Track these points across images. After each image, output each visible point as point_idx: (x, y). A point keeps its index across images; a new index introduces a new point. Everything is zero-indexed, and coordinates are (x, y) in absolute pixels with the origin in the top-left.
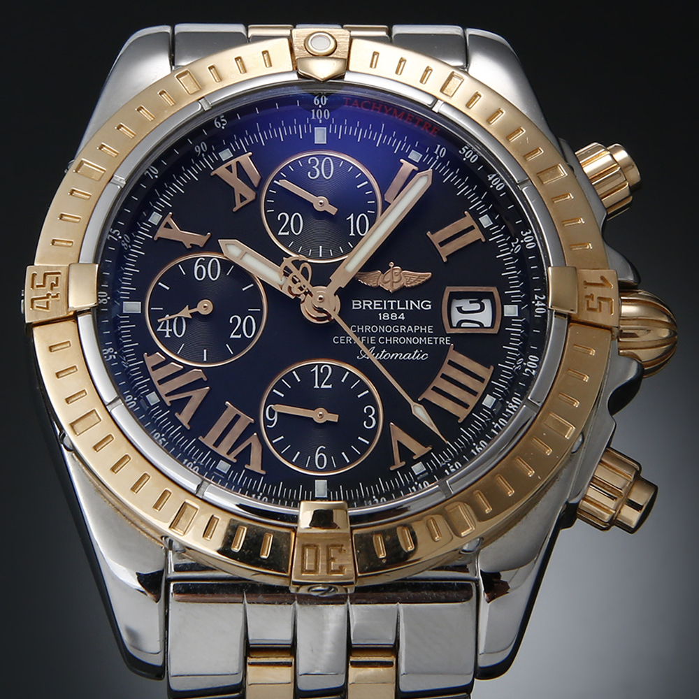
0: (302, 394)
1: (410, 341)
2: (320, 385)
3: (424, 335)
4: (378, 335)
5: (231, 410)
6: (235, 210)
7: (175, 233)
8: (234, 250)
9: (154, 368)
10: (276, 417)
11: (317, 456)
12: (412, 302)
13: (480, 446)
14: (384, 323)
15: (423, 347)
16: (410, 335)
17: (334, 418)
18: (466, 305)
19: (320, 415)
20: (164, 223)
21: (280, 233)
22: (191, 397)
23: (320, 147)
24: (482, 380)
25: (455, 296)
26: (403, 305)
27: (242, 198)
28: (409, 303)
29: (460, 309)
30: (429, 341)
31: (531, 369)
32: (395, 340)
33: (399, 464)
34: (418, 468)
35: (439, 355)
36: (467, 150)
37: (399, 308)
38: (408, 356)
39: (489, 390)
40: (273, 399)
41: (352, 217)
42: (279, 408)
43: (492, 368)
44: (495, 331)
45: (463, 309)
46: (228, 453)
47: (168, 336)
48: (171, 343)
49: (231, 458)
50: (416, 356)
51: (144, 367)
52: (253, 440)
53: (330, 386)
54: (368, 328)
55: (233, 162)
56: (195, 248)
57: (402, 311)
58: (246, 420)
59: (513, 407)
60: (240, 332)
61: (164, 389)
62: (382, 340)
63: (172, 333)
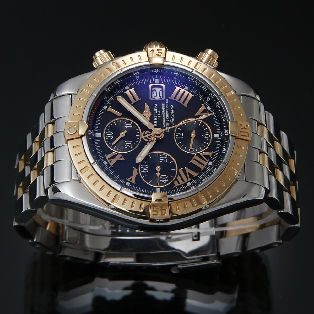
1: (167, 110)
2: (182, 136)
3: (165, 105)
4: (166, 119)
5: (192, 161)
6: (124, 160)
7: (133, 178)
8: (139, 159)
9: (179, 183)
10: (193, 149)
11: (206, 137)
12: (154, 109)
13: (204, 88)
14: (162, 117)
15: (169, 106)
16: (165, 110)
17: (194, 131)
18: (154, 95)
19: (193, 135)
20: (130, 181)
21: (132, 147)
22: (188, 172)
23: (102, 135)
24: (180, 90)
25: (152, 97)
27: (121, 157)
29: (155, 97)
30: (167, 105)
31: (179, 74)
32: (167, 114)
33: (208, 113)
34: (209, 108)
35: (172, 102)
36: (106, 90)
37: (156, 113)
39: (183, 88)
40: (188, 150)
41: (126, 126)
42: (191, 147)
43: (176, 87)
44: (164, 86)
45: (155, 95)
46: (206, 162)
47: (167, 180)
48: (170, 179)
49: (208, 161)
50: (172, 108)
51: (178, 187)
52: (202, 154)
53: (183, 133)
54: (164, 122)
55: (108, 160)
56: (138, 171)
57: (157, 112)
58: (195, 157)
59: (191, 79)
60: (165, 159)
61: (186, 180)
62: (167, 118)
63: (166, 179)
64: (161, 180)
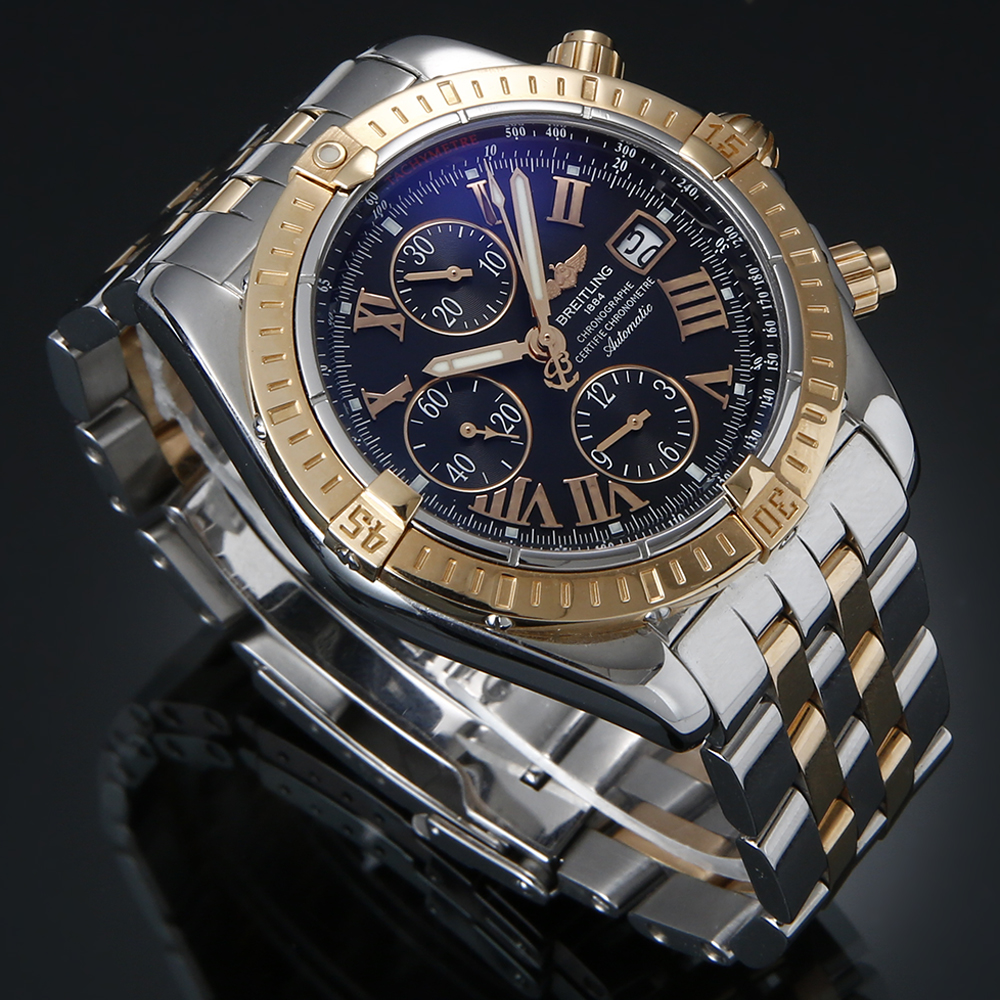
0: (603, 422)
1: (626, 308)
2: (606, 403)
3: (631, 293)
4: (601, 326)
5: (573, 483)
6: (401, 339)
7: (382, 401)
8: (440, 367)
9: (488, 509)
10: (606, 457)
11: (665, 454)
12: (595, 279)
13: (769, 328)
14: (595, 313)
15: (640, 303)
16: (622, 303)
17: (646, 414)
18: (629, 244)
19: (636, 421)
20: (367, 402)
21: (449, 325)
22: (536, 503)
23: (401, 235)
24: (706, 283)
25: (617, 244)
26: (592, 288)
27: (397, 327)
28: (594, 282)
29: (627, 252)
30: (638, 294)
31: (736, 238)
32: (616, 318)
33: (725, 399)
34: (739, 389)
35: (656, 296)
36: (511, 131)
37: (592, 292)
38: (638, 320)
39: (719, 286)
40: (589, 446)
41: (482, 263)
42: (602, 447)
43: (701, 268)
44: (673, 240)
45: (630, 249)
46: (609, 515)
47: (466, 479)
48: (474, 481)
49: (615, 515)
50: (644, 313)
51: (478, 516)
52: (614, 488)
53: (614, 396)
54: (589, 329)
55: (359, 308)
56: (409, 396)
57: (597, 292)
58: (591, 479)
59: (756, 278)
60: (509, 424)
61: (512, 517)
62: (608, 327)
63: (466, 474)
64: (448, 465)
